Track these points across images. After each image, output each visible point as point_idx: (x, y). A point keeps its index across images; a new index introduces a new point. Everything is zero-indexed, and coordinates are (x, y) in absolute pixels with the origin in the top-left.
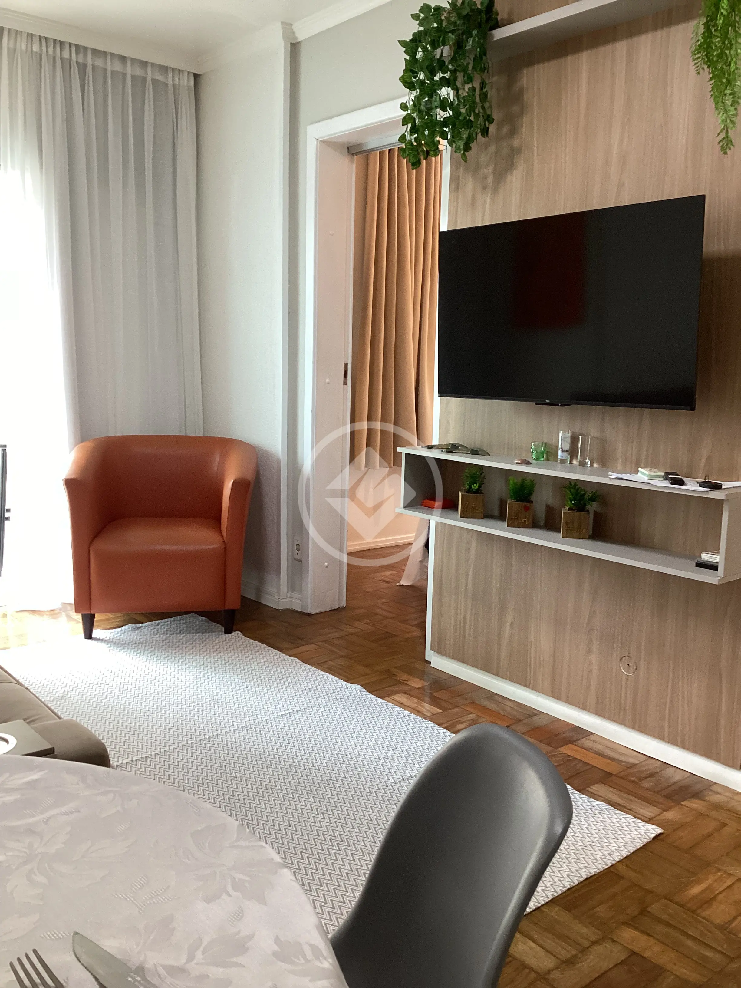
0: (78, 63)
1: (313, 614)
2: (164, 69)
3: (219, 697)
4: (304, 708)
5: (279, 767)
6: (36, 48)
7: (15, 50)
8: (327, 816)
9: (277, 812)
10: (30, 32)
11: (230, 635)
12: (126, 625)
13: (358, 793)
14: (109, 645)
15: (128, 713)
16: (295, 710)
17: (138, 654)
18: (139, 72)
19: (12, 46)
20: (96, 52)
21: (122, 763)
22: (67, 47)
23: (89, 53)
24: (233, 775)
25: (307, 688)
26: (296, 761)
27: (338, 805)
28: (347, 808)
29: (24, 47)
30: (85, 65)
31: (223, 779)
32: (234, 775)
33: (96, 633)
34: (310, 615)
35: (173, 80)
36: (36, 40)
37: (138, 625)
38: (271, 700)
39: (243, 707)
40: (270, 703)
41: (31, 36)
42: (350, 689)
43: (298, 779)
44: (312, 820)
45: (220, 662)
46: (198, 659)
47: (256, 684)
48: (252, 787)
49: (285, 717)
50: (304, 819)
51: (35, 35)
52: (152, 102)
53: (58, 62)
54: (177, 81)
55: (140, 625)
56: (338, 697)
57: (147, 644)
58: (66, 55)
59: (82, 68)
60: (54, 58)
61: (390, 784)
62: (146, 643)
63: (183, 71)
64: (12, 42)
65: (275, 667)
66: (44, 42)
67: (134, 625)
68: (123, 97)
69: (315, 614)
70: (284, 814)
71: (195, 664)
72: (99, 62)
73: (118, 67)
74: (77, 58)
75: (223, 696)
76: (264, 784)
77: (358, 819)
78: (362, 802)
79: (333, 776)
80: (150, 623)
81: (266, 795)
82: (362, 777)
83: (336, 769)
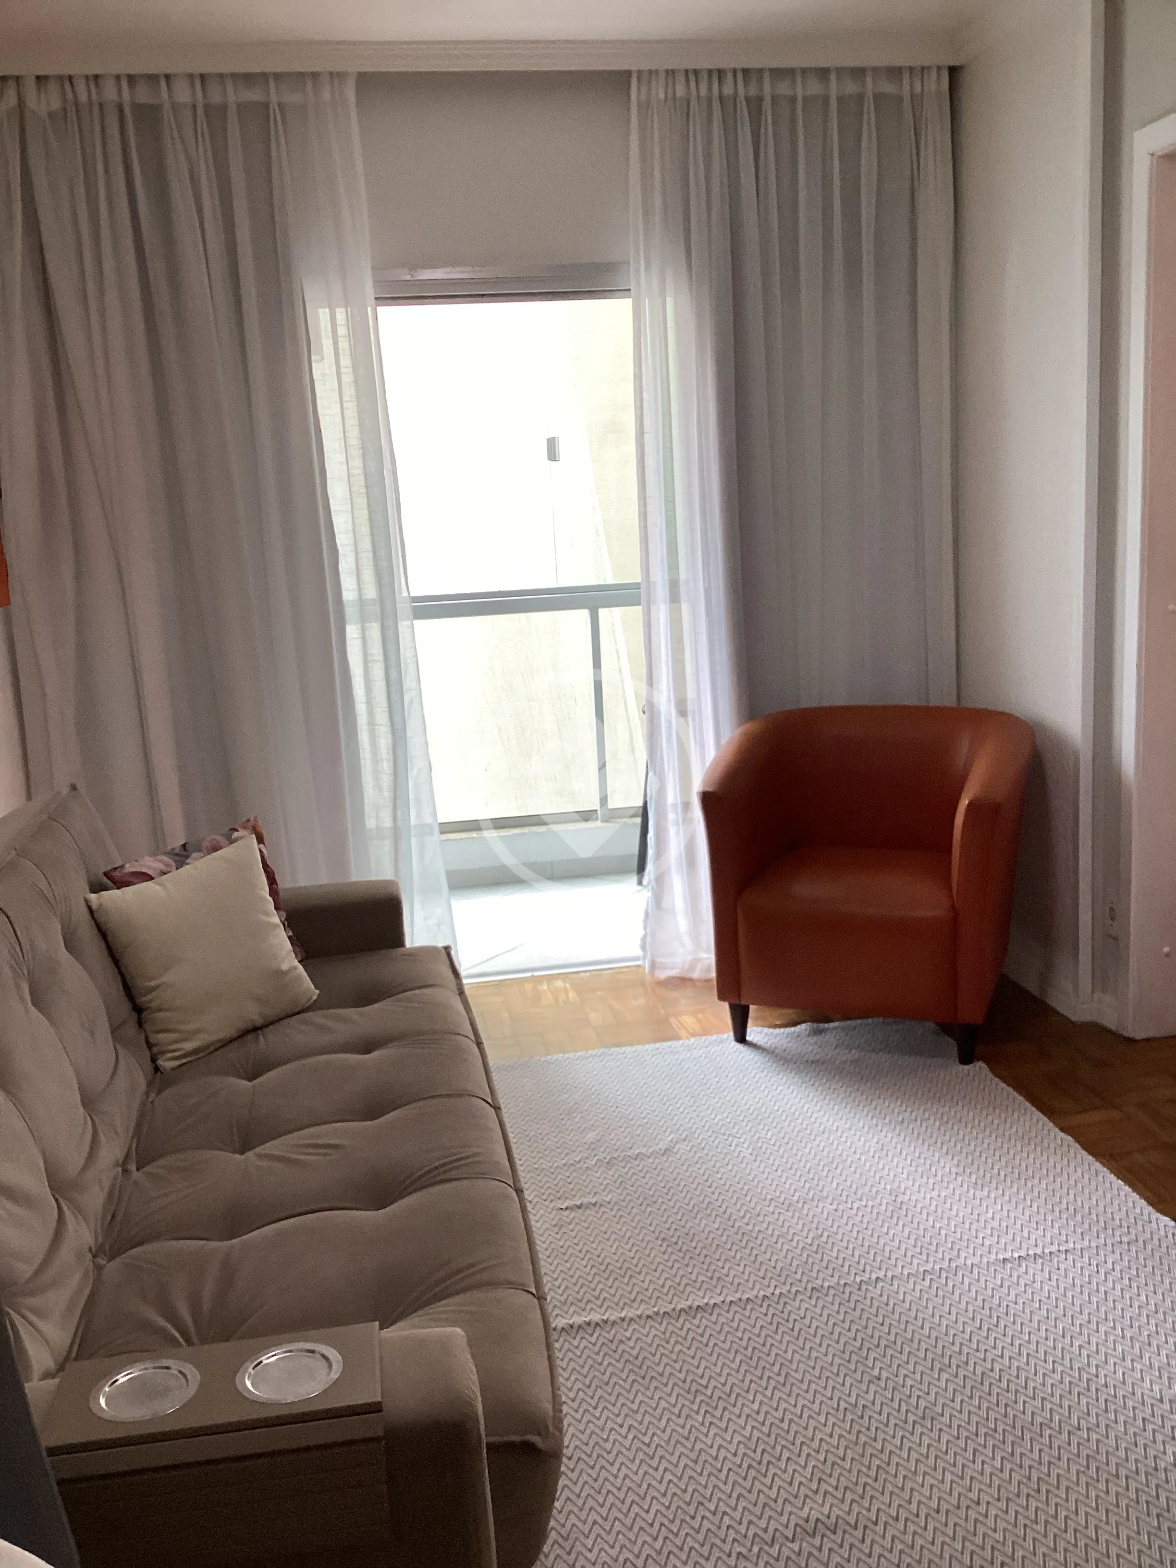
0: (747, 99)
1: (1136, 1041)
2: (895, 73)
3: (907, 1197)
4: (1051, 1253)
5: (961, 1373)
6: (680, 91)
7: (648, 102)
8: (1013, 1507)
9: (925, 1473)
10: (670, 68)
11: (966, 1067)
12: (803, 1022)
13: (1092, 1472)
14: (767, 1059)
15: (750, 1202)
16: (1031, 1253)
17: (804, 1085)
18: (851, 87)
19: (643, 97)
20: (778, 74)
21: (707, 1304)
22: (730, 76)
23: (766, 75)
24: (876, 1372)
25: (1071, 1208)
26: (997, 1367)
27: (1044, 1489)
28: (1059, 1500)
29: (662, 96)
30: (760, 99)
31: (855, 1376)
32: (877, 1374)
33: (754, 1033)
34: (1130, 1041)
35: (912, 86)
36: (681, 79)
37: (822, 1026)
38: (995, 1224)
39: (940, 1228)
40: (992, 1228)
41: (671, 74)
42: (1154, 1225)
43: (988, 1409)
44: (982, 1509)
45: (932, 1121)
46: (896, 1111)
47: (980, 1182)
48: (900, 1406)
49: (1009, 1265)
50: (969, 1503)
51: (678, 70)
52: (874, 136)
53: (716, 106)
54: (918, 89)
55: (826, 1025)
56: (1125, 1239)
57: (825, 1066)
58: (728, 90)
59: (755, 105)
60: (710, 100)
61: (1163, 1465)
62: (823, 1063)
63: (929, 68)
64: (644, 90)
65: (1025, 1150)
66: (692, 78)
67: (816, 1025)
68: (825, 140)
69: (1143, 1040)
70: (936, 1482)
71: (887, 1120)
72: (783, 89)
73: (815, 88)
74: (746, 90)
75: (914, 1198)
76: (923, 1403)
77: (1071, 1531)
78: (1093, 1494)
79: (1057, 1418)
80: (843, 1024)
81: (919, 1429)
82: (1112, 1435)
83: (1066, 1404)
